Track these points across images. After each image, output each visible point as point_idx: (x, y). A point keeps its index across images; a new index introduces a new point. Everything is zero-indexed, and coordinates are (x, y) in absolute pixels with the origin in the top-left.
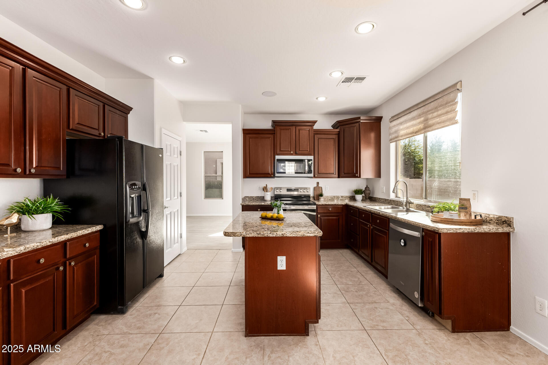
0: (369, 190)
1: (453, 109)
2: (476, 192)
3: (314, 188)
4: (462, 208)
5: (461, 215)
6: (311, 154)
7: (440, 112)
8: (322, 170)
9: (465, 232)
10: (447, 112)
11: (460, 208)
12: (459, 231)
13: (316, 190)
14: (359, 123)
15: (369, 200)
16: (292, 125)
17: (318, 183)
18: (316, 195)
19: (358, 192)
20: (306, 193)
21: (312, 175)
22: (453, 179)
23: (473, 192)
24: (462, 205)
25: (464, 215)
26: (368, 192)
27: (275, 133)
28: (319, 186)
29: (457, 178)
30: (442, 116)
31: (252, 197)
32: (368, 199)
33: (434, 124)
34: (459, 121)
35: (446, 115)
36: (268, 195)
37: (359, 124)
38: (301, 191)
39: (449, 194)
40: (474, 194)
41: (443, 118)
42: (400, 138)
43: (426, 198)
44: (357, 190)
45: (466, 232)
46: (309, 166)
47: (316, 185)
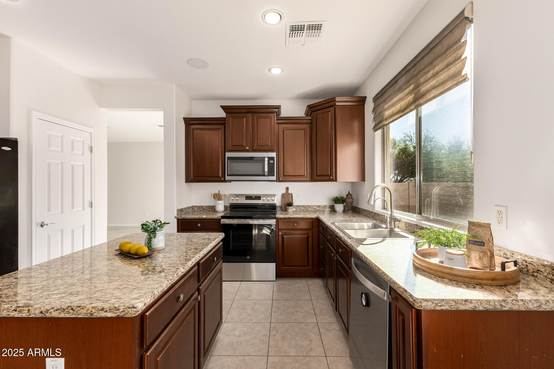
0: (352, 198)
1: (458, 56)
2: (503, 209)
3: (283, 195)
4: (475, 243)
5: (472, 256)
6: (273, 150)
7: (437, 69)
8: (290, 171)
9: (477, 309)
10: (448, 65)
11: (469, 242)
12: (462, 308)
13: (285, 198)
14: (335, 106)
15: (351, 211)
16: (248, 113)
17: (287, 189)
18: (285, 204)
19: (337, 200)
20: (271, 202)
21: (274, 178)
22: (461, 183)
23: (498, 208)
24: (474, 237)
25: (477, 258)
26: (349, 200)
27: (225, 124)
28: (289, 192)
29: (468, 182)
30: (440, 73)
31: (202, 207)
32: (350, 209)
33: (429, 90)
34: (469, 76)
35: (446, 69)
36: (220, 205)
37: (335, 108)
38: (264, 198)
39: (456, 208)
40: (499, 213)
41: (442, 77)
42: (386, 123)
43: (420, 213)
44: (337, 198)
45: (481, 308)
46: (271, 166)
47: (284, 192)
